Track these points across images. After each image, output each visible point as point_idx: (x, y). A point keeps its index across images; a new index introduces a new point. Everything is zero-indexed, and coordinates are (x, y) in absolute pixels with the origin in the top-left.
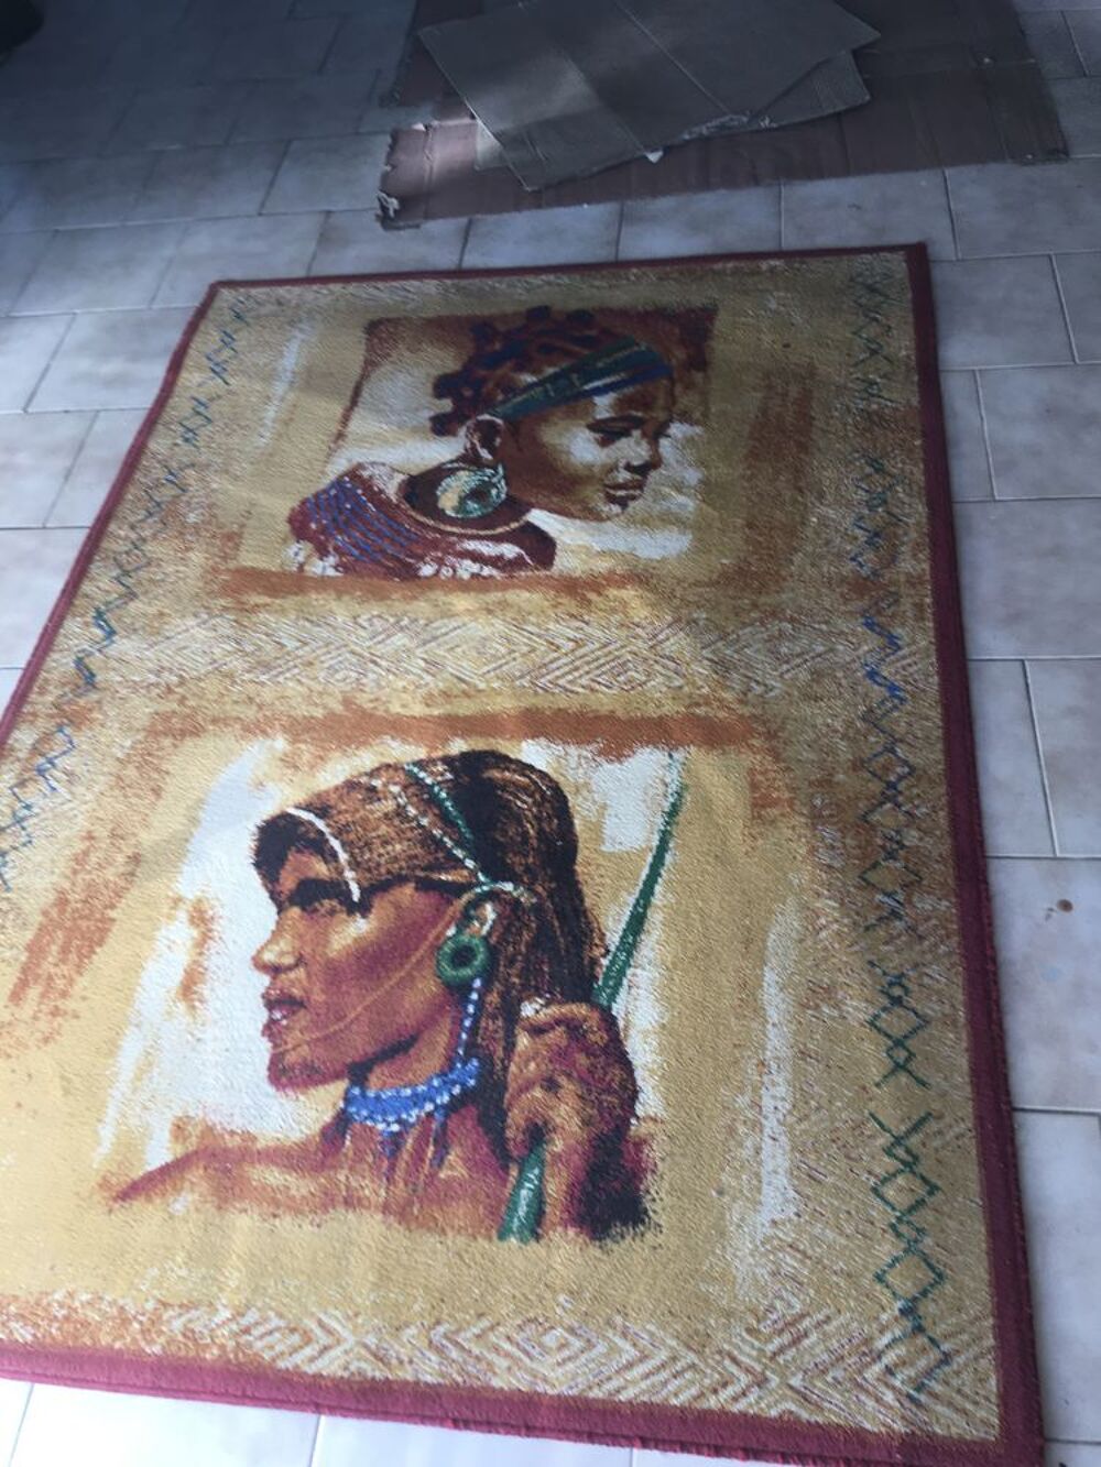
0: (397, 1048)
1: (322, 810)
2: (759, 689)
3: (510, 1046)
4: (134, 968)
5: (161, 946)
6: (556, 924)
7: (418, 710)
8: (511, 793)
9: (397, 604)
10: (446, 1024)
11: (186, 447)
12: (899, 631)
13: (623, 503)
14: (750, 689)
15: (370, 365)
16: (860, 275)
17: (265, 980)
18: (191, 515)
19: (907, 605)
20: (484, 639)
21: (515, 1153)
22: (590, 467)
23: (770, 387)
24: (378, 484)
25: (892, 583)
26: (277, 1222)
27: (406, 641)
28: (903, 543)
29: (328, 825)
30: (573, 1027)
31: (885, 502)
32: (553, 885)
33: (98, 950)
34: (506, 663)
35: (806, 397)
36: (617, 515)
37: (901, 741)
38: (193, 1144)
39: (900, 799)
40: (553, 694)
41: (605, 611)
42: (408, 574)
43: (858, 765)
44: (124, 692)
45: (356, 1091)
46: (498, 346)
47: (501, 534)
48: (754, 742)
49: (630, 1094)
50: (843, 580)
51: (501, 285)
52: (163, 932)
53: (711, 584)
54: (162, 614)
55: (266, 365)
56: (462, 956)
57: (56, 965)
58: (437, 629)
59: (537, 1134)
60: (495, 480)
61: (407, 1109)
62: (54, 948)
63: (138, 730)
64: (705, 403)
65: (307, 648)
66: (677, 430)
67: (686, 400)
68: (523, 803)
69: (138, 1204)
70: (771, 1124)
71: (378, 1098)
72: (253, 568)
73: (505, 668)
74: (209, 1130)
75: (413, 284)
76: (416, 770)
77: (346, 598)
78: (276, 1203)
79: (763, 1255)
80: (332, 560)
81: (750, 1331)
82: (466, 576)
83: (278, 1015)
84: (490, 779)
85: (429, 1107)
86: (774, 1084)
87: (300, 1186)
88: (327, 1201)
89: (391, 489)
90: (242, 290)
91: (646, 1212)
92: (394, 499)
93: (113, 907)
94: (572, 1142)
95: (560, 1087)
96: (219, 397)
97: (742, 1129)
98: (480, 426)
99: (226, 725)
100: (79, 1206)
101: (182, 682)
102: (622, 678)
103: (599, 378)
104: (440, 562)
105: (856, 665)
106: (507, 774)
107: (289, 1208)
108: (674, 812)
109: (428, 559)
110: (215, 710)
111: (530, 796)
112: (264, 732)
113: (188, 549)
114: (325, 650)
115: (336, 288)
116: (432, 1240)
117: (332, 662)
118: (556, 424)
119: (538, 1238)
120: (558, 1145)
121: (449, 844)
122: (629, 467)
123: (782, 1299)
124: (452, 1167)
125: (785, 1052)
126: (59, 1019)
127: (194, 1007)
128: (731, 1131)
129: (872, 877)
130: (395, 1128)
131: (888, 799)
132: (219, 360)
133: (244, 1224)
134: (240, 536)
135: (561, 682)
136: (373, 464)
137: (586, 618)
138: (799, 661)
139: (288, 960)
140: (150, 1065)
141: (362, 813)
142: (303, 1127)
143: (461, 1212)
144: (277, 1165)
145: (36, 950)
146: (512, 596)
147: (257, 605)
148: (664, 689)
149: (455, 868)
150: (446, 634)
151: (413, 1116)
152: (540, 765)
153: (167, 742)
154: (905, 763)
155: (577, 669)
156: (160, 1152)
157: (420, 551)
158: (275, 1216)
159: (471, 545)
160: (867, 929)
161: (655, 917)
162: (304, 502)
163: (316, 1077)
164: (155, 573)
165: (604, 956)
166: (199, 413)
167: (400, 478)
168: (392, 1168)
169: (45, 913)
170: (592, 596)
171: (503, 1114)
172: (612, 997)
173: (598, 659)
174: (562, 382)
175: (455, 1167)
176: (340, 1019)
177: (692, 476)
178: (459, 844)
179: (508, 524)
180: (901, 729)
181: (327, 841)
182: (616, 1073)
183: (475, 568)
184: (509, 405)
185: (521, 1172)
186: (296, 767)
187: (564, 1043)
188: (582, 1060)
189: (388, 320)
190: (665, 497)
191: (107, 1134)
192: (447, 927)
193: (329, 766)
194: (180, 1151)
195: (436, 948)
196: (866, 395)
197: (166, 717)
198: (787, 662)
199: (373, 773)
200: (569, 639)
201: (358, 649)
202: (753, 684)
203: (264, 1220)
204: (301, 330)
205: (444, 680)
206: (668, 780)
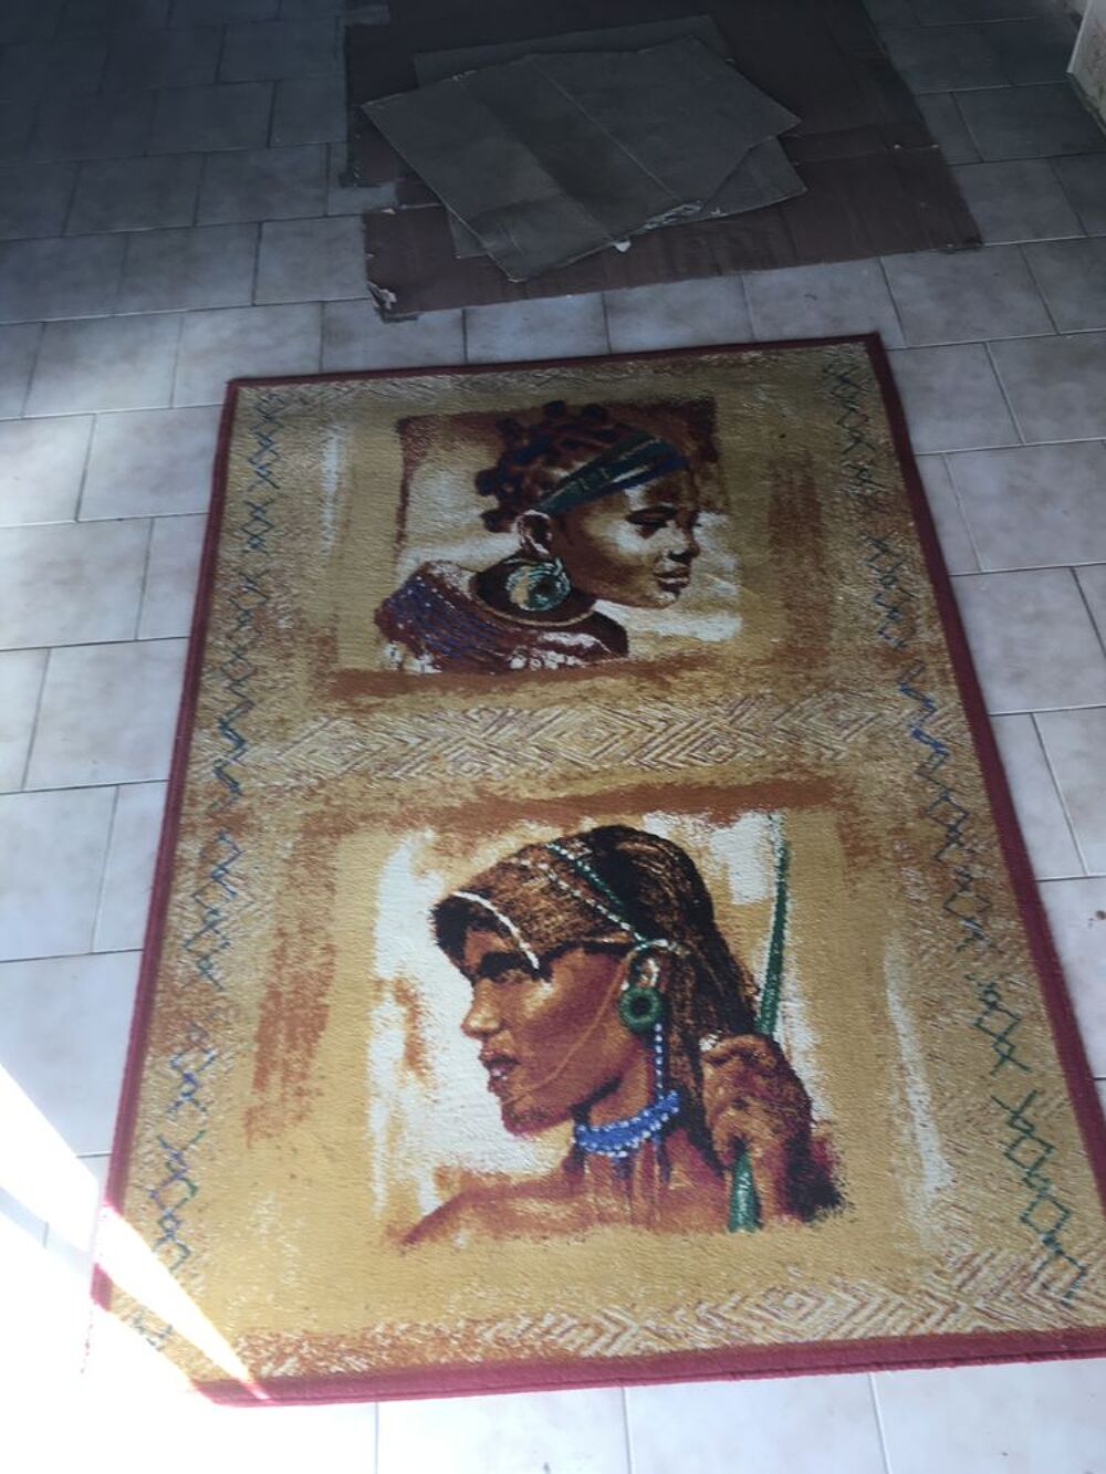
0: (609, 1088)
1: (486, 893)
2: (829, 754)
3: (699, 1077)
4: (360, 1047)
5: (377, 1023)
6: (711, 971)
7: (545, 794)
8: (645, 862)
9: (498, 696)
10: (642, 1065)
11: (256, 553)
12: (930, 695)
13: (675, 589)
14: (822, 754)
15: (410, 464)
16: (830, 366)
17: (478, 1044)
18: (281, 621)
19: (932, 671)
20: (585, 724)
21: (726, 1163)
22: (638, 557)
23: (778, 476)
24: (451, 582)
25: (917, 653)
26: (547, 1242)
27: (515, 731)
28: (918, 617)
29: (494, 904)
30: (745, 1055)
31: (895, 580)
32: (700, 938)
33: (322, 1034)
34: (611, 745)
35: (809, 485)
36: (673, 602)
37: (951, 790)
38: (456, 1189)
39: (962, 839)
40: (658, 770)
41: (683, 691)
42: (503, 668)
43: (923, 813)
44: (271, 797)
45: (583, 1128)
46: (526, 442)
47: (574, 625)
48: (835, 800)
49: (805, 1105)
50: (876, 653)
51: (512, 379)
52: (376, 1012)
53: (768, 662)
54: (282, 721)
55: (309, 467)
56: (640, 1006)
57: (288, 1052)
58: (542, 717)
59: (739, 1145)
60: (556, 573)
61: (629, 1138)
62: (281, 1037)
63: (295, 832)
64: (723, 492)
65: (428, 744)
66: (705, 518)
67: (707, 491)
68: (657, 869)
69: (425, 1244)
70: (919, 1115)
71: (602, 1132)
72: (355, 670)
73: (610, 750)
74: (467, 1175)
75: (429, 380)
76: (557, 848)
77: (451, 694)
78: (543, 1228)
79: (937, 1215)
80: (427, 658)
81: (938, 1273)
82: (554, 667)
83: (497, 1073)
84: (624, 851)
85: (646, 1134)
86: (915, 1082)
87: (558, 1211)
88: (583, 1221)
89: (463, 584)
90: (263, 389)
91: (839, 1195)
92: (469, 596)
93: (322, 995)
94: (768, 1147)
95: (747, 1105)
96: (272, 501)
97: (898, 1121)
98: (529, 522)
99: (375, 821)
100: (373, 1253)
101: (322, 784)
102: (712, 752)
103: (625, 471)
104: (527, 654)
105: (902, 727)
106: (637, 845)
107: (554, 1230)
108: (783, 866)
109: (515, 652)
110: (360, 807)
111: (663, 863)
112: (411, 824)
113: (290, 655)
114: (445, 744)
115: (355, 384)
116: (677, 1238)
117: (456, 755)
118: (596, 517)
119: (760, 1226)
120: (758, 1152)
121: (604, 911)
122: (672, 556)
123: (955, 1245)
124: (678, 1181)
125: (918, 1057)
126: (306, 1098)
127: (422, 1074)
128: (890, 1123)
129: (954, 906)
130: (623, 1154)
131: (953, 840)
132: (263, 463)
133: (522, 1249)
134: (334, 638)
135: (662, 759)
136: (440, 562)
137: (669, 699)
138: (855, 726)
139: (493, 1025)
140: (400, 1127)
141: (520, 891)
142: (546, 1164)
143: (695, 1213)
144: (533, 1196)
145: (264, 1039)
146: (598, 682)
147: (370, 706)
148: (751, 759)
149: (613, 931)
150: (550, 722)
151: (635, 1142)
152: (663, 834)
153: (325, 840)
154: (960, 809)
155: (673, 746)
156: (430, 1200)
157: (506, 645)
158: (545, 1238)
159: (551, 637)
160: (959, 949)
161: (790, 957)
162: (385, 603)
163: (546, 1120)
164: (264, 681)
165: (757, 994)
166: (257, 518)
167: (468, 576)
168: (629, 1187)
169: (262, 1006)
170: (669, 679)
171: (708, 1133)
172: (772, 1027)
173: (688, 736)
174: (593, 476)
175: (680, 1179)
176: (552, 1069)
177: (729, 561)
178: (612, 910)
179: (578, 616)
180: (950, 781)
181: (497, 918)
182: (790, 1088)
183: (560, 658)
184: (550, 500)
185: (734, 1176)
186: (451, 855)
187: (742, 1069)
188: (760, 1081)
189: (415, 418)
190: (711, 583)
191: (379, 1189)
192: (621, 983)
193: (480, 850)
194: (447, 1196)
195: (616, 1002)
196: (859, 482)
197: (318, 817)
198: (846, 728)
199: (521, 854)
200: (660, 720)
201: (475, 742)
202: (823, 750)
203: (537, 1243)
204: (335, 431)
205: (560, 765)
206: (773, 839)
